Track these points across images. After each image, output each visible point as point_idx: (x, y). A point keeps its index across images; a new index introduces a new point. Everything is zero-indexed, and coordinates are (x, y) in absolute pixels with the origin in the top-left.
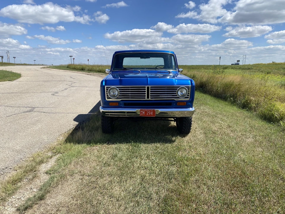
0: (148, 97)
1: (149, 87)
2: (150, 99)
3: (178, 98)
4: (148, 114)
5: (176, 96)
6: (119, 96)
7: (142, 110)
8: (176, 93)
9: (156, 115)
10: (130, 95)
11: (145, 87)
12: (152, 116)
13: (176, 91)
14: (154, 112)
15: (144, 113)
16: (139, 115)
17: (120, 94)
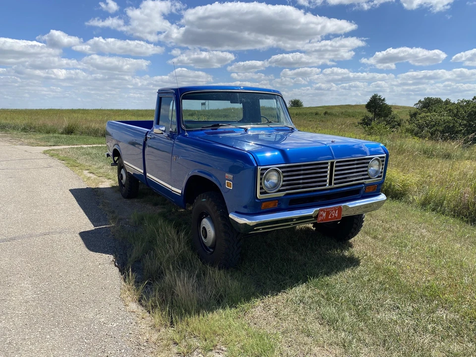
0: (330, 183)
1: (334, 162)
2: (333, 186)
4: (331, 216)
5: (367, 174)
7: (323, 210)
8: (367, 171)
10: (301, 181)
11: (328, 163)
12: (337, 220)
13: (367, 167)
14: (340, 210)
15: (324, 215)
17: (284, 181)
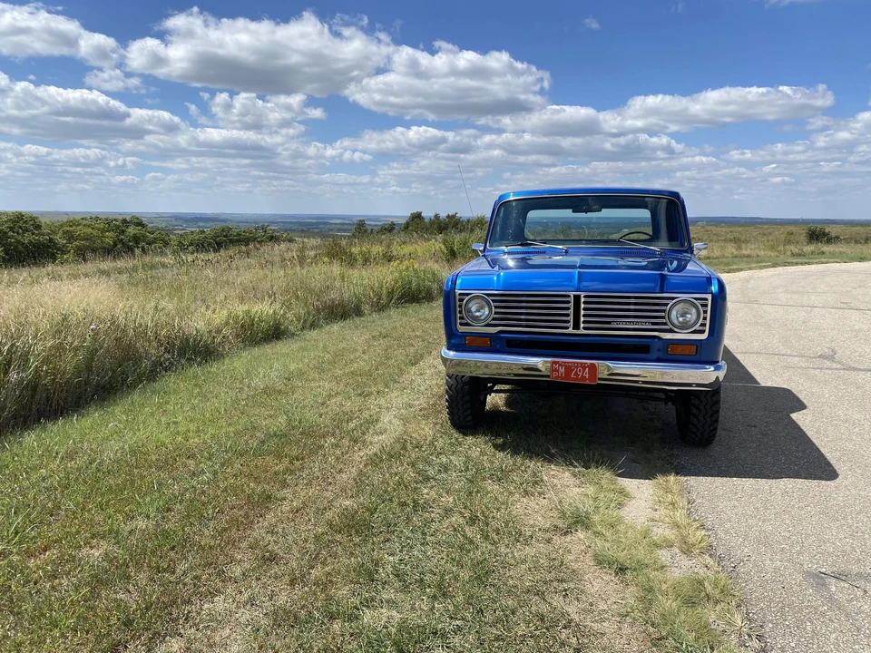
0: (576, 326)
1: (579, 296)
2: (582, 331)
3: (671, 331)
4: (576, 374)
5: (665, 324)
6: (494, 319)
7: (558, 362)
8: (663, 317)
9: (600, 379)
10: (523, 317)
11: (569, 296)
12: (587, 382)
13: (664, 311)
14: (593, 368)
15: (562, 370)
16: (548, 376)
17: (496, 313)
